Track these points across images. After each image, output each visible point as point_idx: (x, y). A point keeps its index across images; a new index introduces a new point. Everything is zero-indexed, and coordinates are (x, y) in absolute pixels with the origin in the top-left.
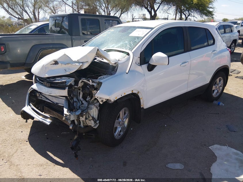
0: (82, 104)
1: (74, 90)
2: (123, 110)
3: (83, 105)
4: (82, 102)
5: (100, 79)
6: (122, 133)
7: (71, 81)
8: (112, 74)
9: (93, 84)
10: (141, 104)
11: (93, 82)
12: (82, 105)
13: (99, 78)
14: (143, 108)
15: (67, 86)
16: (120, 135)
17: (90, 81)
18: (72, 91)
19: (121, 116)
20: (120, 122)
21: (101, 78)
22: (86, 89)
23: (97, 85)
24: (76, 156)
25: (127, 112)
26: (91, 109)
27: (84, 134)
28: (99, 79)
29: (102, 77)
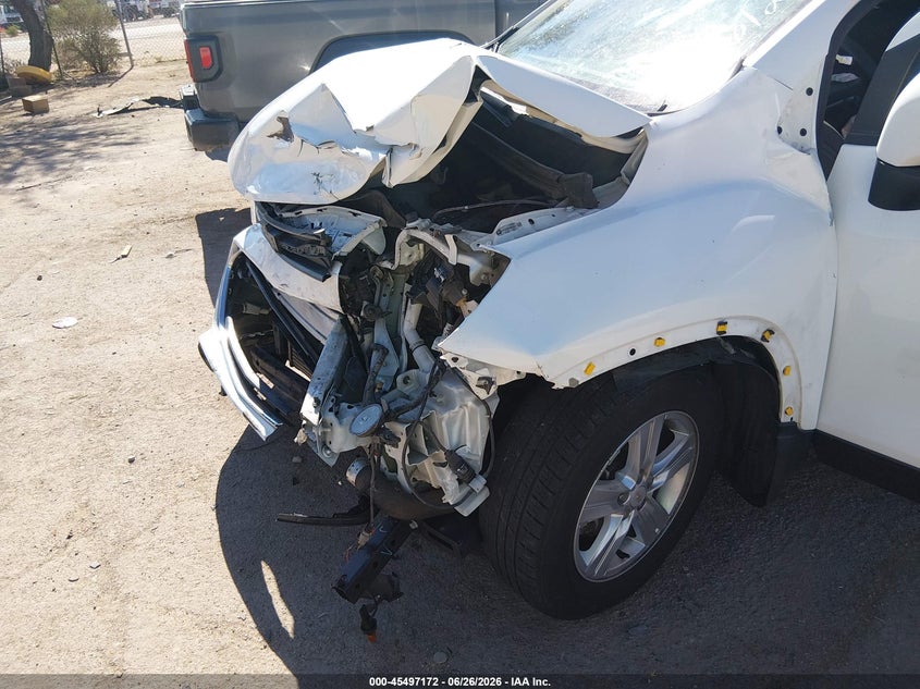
0: (412, 364)
1: (381, 280)
2: (653, 427)
3: (413, 372)
4: (410, 352)
5: (504, 236)
6: (637, 547)
7: (366, 230)
8: (592, 204)
9: (466, 260)
10: (785, 404)
11: (462, 249)
12: (408, 368)
13: (503, 223)
14: (793, 426)
15: (339, 258)
16: (622, 555)
17: (449, 238)
18: (374, 286)
19: (634, 458)
20: (626, 493)
21: (512, 227)
22: (429, 285)
23: (488, 270)
24: (369, 626)
25: (682, 436)
26: (448, 405)
27: (414, 525)
28: (499, 233)
29: (523, 218)
